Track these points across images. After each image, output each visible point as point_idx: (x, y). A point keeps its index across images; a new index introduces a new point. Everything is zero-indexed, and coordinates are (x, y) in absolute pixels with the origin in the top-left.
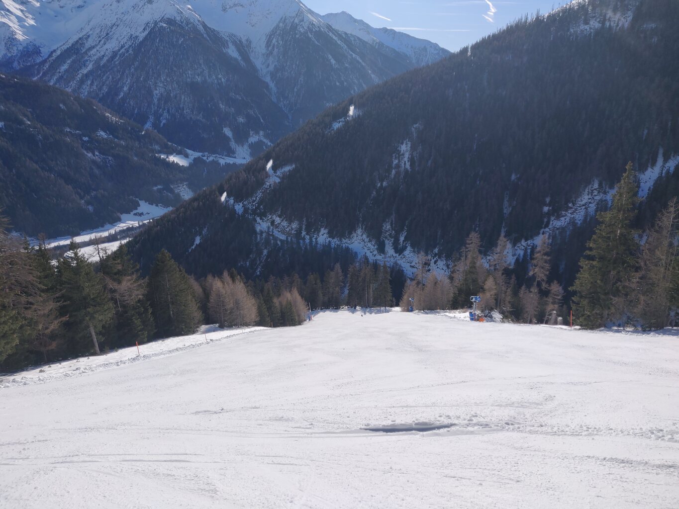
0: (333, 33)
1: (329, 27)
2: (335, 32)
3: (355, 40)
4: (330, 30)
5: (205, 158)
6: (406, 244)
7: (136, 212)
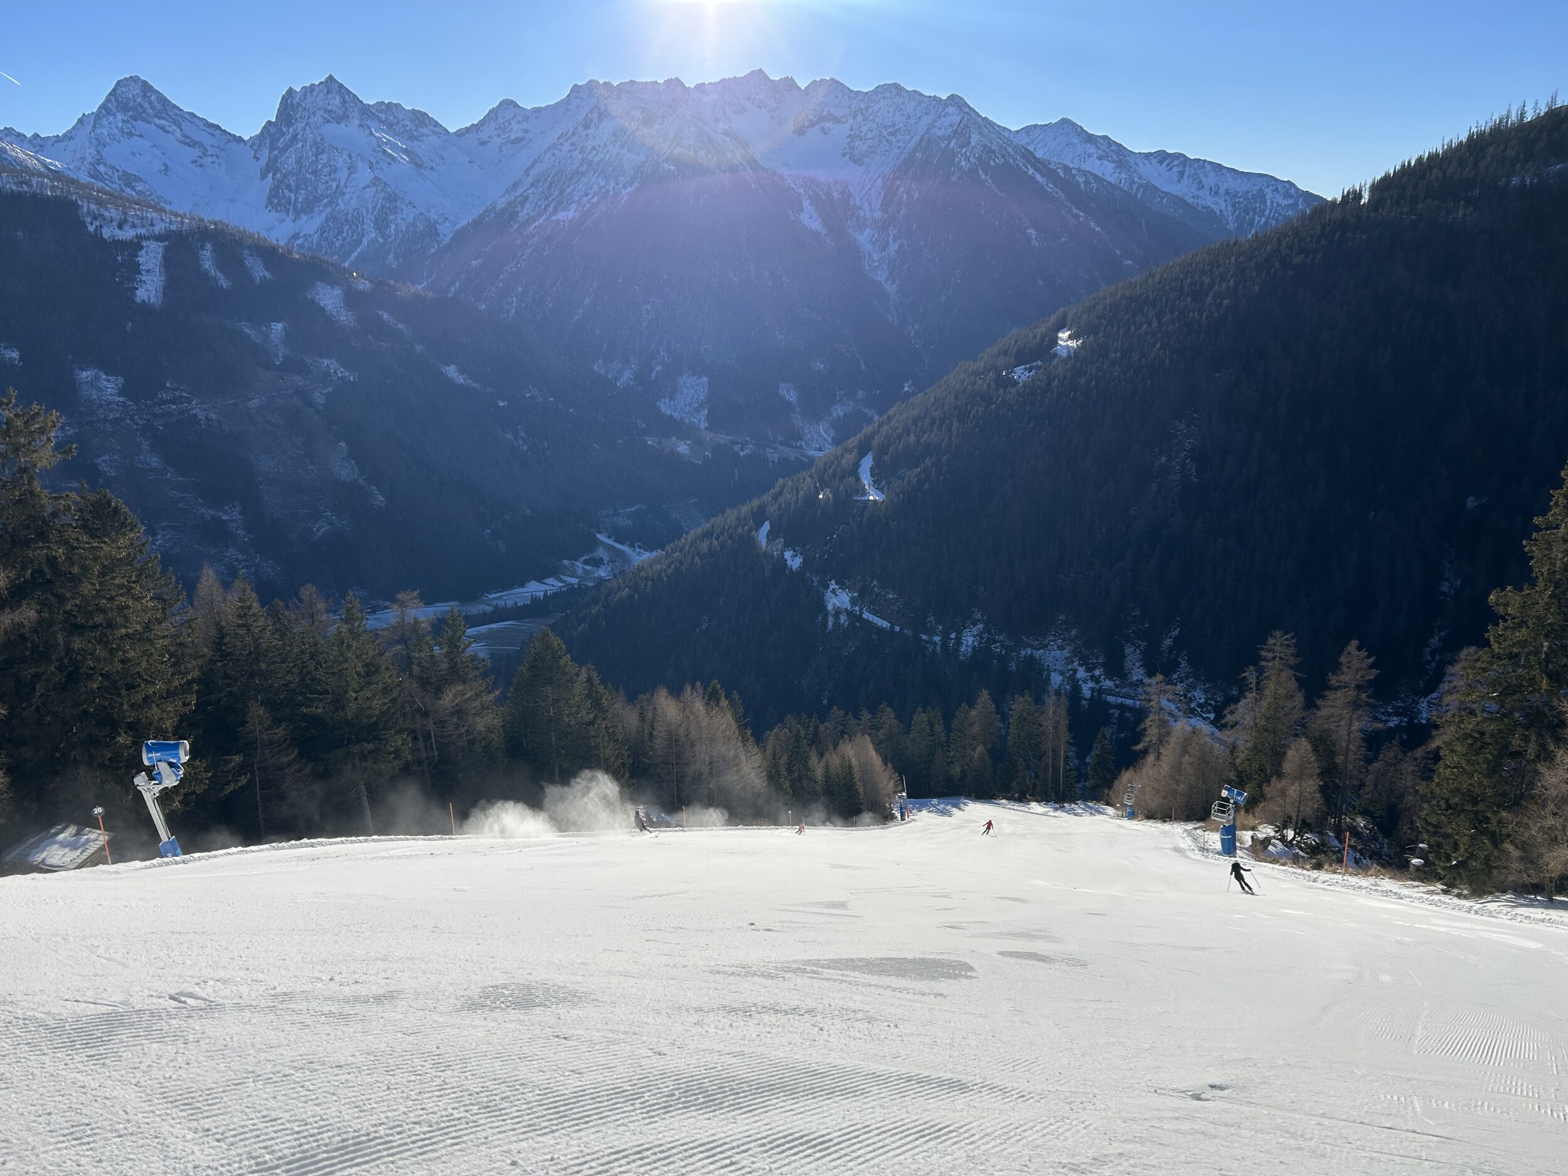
0: (1037, 169)
1: (1029, 157)
2: (1041, 166)
3: (1087, 182)
4: (1029, 162)
5: (737, 448)
6: (1178, 656)
7: (586, 556)
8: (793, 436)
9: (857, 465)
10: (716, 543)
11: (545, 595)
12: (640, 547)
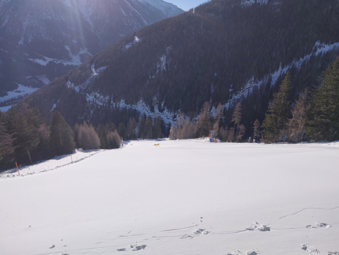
5: (55, 62)
6: (165, 107)
7: (16, 90)
8: (69, 59)
9: (90, 67)
10: (56, 86)
11: (5, 101)
12: (31, 87)
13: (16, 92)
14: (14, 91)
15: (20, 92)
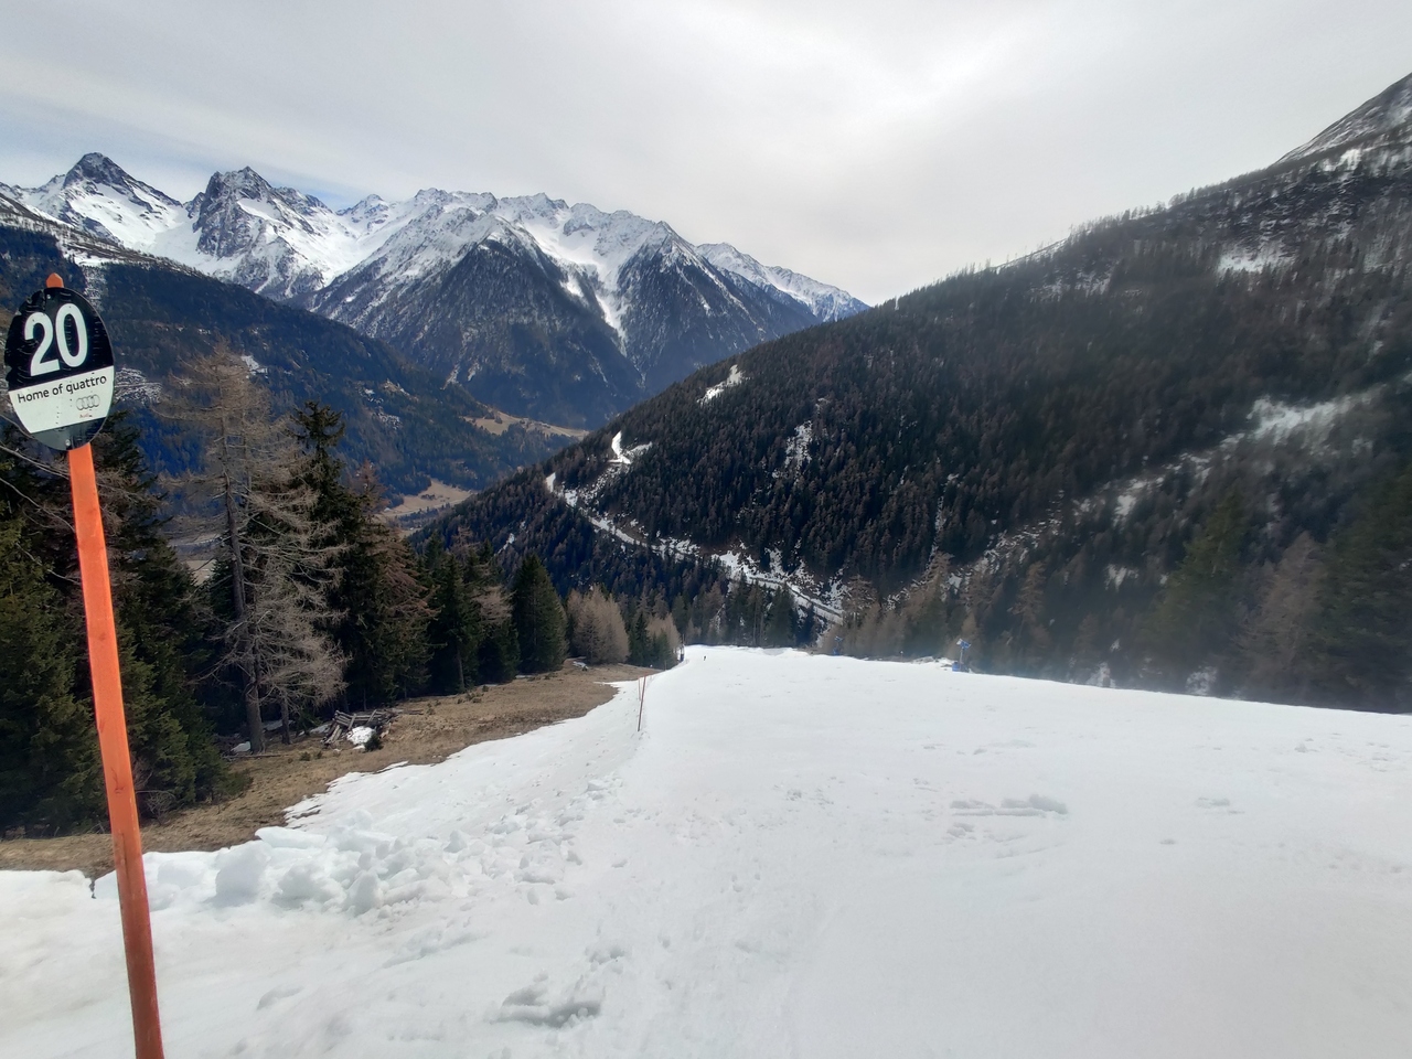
0: (710, 270)
1: (706, 262)
2: (713, 269)
4: (707, 266)
5: (524, 426)
6: (799, 559)
7: (424, 493)
10: (519, 487)
12: (458, 487)
13: (424, 497)
14: (420, 495)
15: (432, 497)
